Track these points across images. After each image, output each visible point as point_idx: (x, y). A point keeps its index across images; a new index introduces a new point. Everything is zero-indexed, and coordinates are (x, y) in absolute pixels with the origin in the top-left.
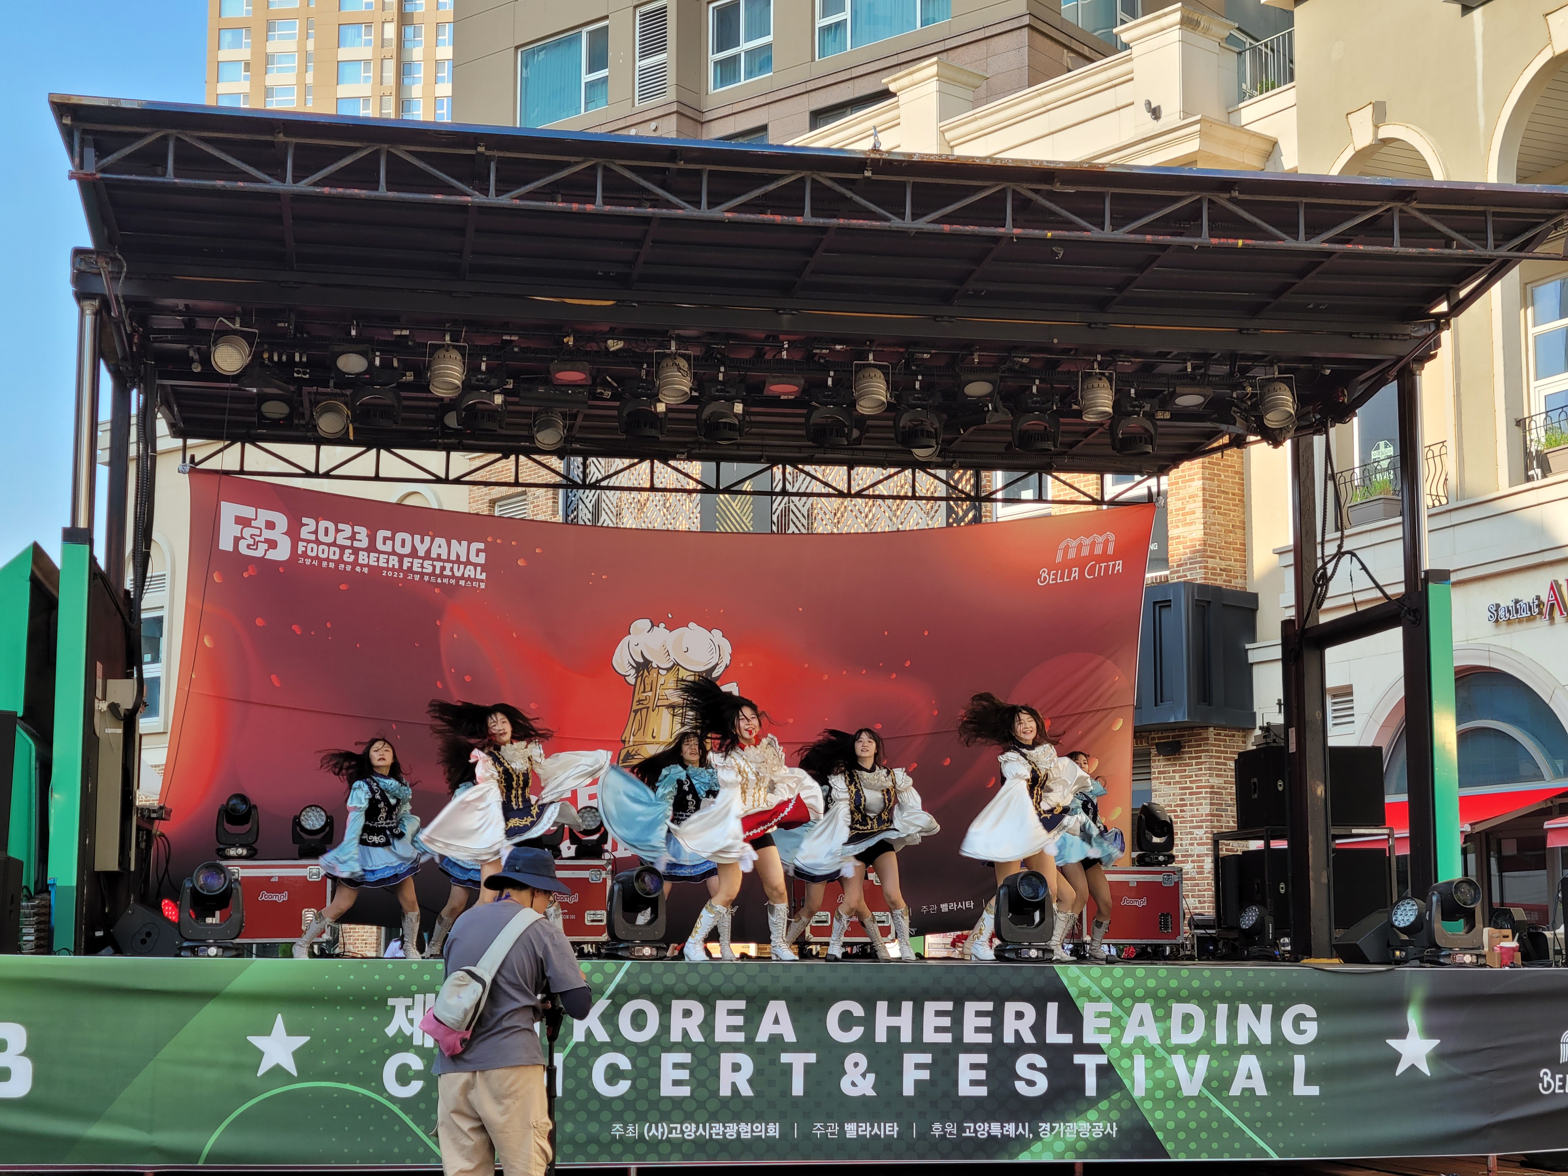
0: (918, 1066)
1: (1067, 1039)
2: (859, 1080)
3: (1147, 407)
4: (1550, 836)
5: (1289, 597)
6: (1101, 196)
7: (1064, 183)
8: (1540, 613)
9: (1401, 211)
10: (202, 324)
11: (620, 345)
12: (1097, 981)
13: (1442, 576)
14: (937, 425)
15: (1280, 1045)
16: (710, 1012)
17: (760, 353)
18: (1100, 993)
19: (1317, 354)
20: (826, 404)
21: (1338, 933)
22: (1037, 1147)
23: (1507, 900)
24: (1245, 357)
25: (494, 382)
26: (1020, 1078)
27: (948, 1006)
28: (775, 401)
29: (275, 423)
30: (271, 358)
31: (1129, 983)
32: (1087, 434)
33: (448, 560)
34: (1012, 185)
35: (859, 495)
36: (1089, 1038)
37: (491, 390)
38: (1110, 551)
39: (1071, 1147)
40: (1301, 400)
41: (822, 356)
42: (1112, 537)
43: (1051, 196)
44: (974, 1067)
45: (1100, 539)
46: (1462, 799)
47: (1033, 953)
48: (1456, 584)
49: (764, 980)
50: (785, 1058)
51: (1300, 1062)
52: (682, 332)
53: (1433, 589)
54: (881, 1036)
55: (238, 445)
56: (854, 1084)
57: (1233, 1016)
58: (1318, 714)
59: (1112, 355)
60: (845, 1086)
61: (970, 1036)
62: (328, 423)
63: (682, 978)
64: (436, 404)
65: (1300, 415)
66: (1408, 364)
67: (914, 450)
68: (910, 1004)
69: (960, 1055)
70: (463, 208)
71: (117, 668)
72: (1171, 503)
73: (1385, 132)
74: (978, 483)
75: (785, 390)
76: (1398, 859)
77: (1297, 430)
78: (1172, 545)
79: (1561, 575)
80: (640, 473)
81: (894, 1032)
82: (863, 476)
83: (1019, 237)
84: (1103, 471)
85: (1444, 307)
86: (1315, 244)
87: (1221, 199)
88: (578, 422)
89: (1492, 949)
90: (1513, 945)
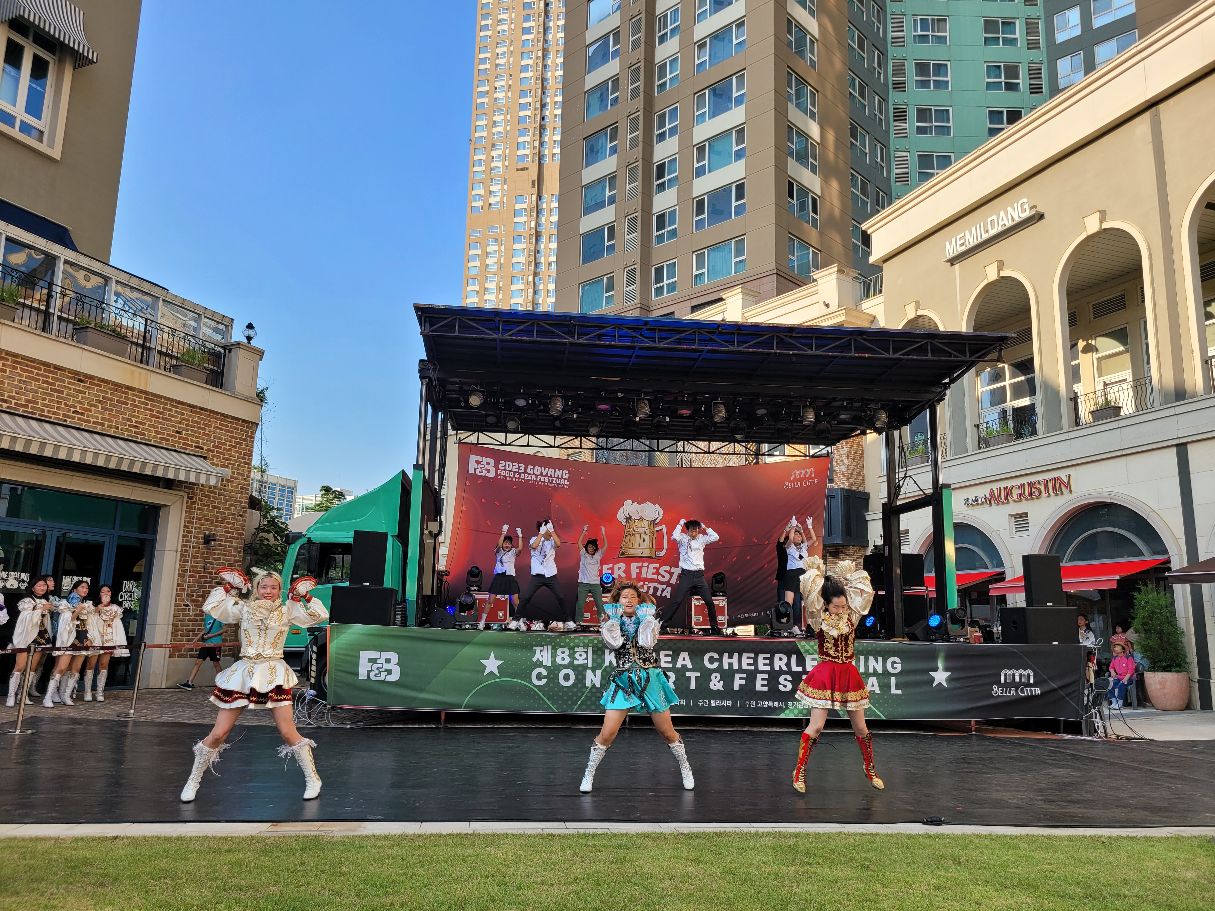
0: (740, 679)
1: (799, 669)
2: (717, 683)
3: (828, 419)
4: (991, 591)
5: (885, 494)
6: (811, 338)
7: (796, 333)
8: (986, 501)
9: (931, 343)
10: (465, 388)
12: (811, 646)
13: (948, 486)
14: (745, 426)
15: (885, 673)
17: (676, 398)
19: (896, 399)
20: (702, 418)
21: (907, 629)
22: (787, 712)
23: (973, 616)
24: (867, 400)
25: (574, 409)
26: (781, 684)
27: (752, 655)
28: (681, 416)
29: (490, 425)
30: (490, 401)
32: (803, 430)
33: (554, 477)
34: (775, 333)
35: (713, 453)
37: (573, 413)
38: (813, 475)
39: (801, 712)
40: (890, 417)
41: (700, 399)
42: (813, 470)
43: (791, 337)
44: (763, 679)
45: (809, 471)
46: (958, 576)
47: (786, 634)
48: (954, 489)
49: (680, 643)
50: (688, 674)
51: (893, 680)
52: (646, 390)
53: (944, 491)
54: (726, 666)
55: (477, 433)
56: (715, 685)
57: (866, 661)
58: (897, 541)
59: (814, 399)
60: (711, 685)
61: (761, 667)
62: (511, 425)
64: (551, 418)
65: (889, 422)
66: (933, 403)
67: (736, 436)
68: (737, 654)
69: (758, 675)
70: (565, 344)
71: (432, 517)
72: (835, 457)
73: (920, 313)
74: (759, 448)
75: (686, 412)
76: (930, 599)
77: (888, 428)
78: (835, 474)
79: (995, 486)
80: (628, 444)
81: (730, 665)
82: (714, 445)
83: (779, 353)
84: (809, 444)
85: (947, 380)
86: (896, 356)
87: (859, 338)
88: (605, 424)
89: (971, 636)
90: (980, 634)
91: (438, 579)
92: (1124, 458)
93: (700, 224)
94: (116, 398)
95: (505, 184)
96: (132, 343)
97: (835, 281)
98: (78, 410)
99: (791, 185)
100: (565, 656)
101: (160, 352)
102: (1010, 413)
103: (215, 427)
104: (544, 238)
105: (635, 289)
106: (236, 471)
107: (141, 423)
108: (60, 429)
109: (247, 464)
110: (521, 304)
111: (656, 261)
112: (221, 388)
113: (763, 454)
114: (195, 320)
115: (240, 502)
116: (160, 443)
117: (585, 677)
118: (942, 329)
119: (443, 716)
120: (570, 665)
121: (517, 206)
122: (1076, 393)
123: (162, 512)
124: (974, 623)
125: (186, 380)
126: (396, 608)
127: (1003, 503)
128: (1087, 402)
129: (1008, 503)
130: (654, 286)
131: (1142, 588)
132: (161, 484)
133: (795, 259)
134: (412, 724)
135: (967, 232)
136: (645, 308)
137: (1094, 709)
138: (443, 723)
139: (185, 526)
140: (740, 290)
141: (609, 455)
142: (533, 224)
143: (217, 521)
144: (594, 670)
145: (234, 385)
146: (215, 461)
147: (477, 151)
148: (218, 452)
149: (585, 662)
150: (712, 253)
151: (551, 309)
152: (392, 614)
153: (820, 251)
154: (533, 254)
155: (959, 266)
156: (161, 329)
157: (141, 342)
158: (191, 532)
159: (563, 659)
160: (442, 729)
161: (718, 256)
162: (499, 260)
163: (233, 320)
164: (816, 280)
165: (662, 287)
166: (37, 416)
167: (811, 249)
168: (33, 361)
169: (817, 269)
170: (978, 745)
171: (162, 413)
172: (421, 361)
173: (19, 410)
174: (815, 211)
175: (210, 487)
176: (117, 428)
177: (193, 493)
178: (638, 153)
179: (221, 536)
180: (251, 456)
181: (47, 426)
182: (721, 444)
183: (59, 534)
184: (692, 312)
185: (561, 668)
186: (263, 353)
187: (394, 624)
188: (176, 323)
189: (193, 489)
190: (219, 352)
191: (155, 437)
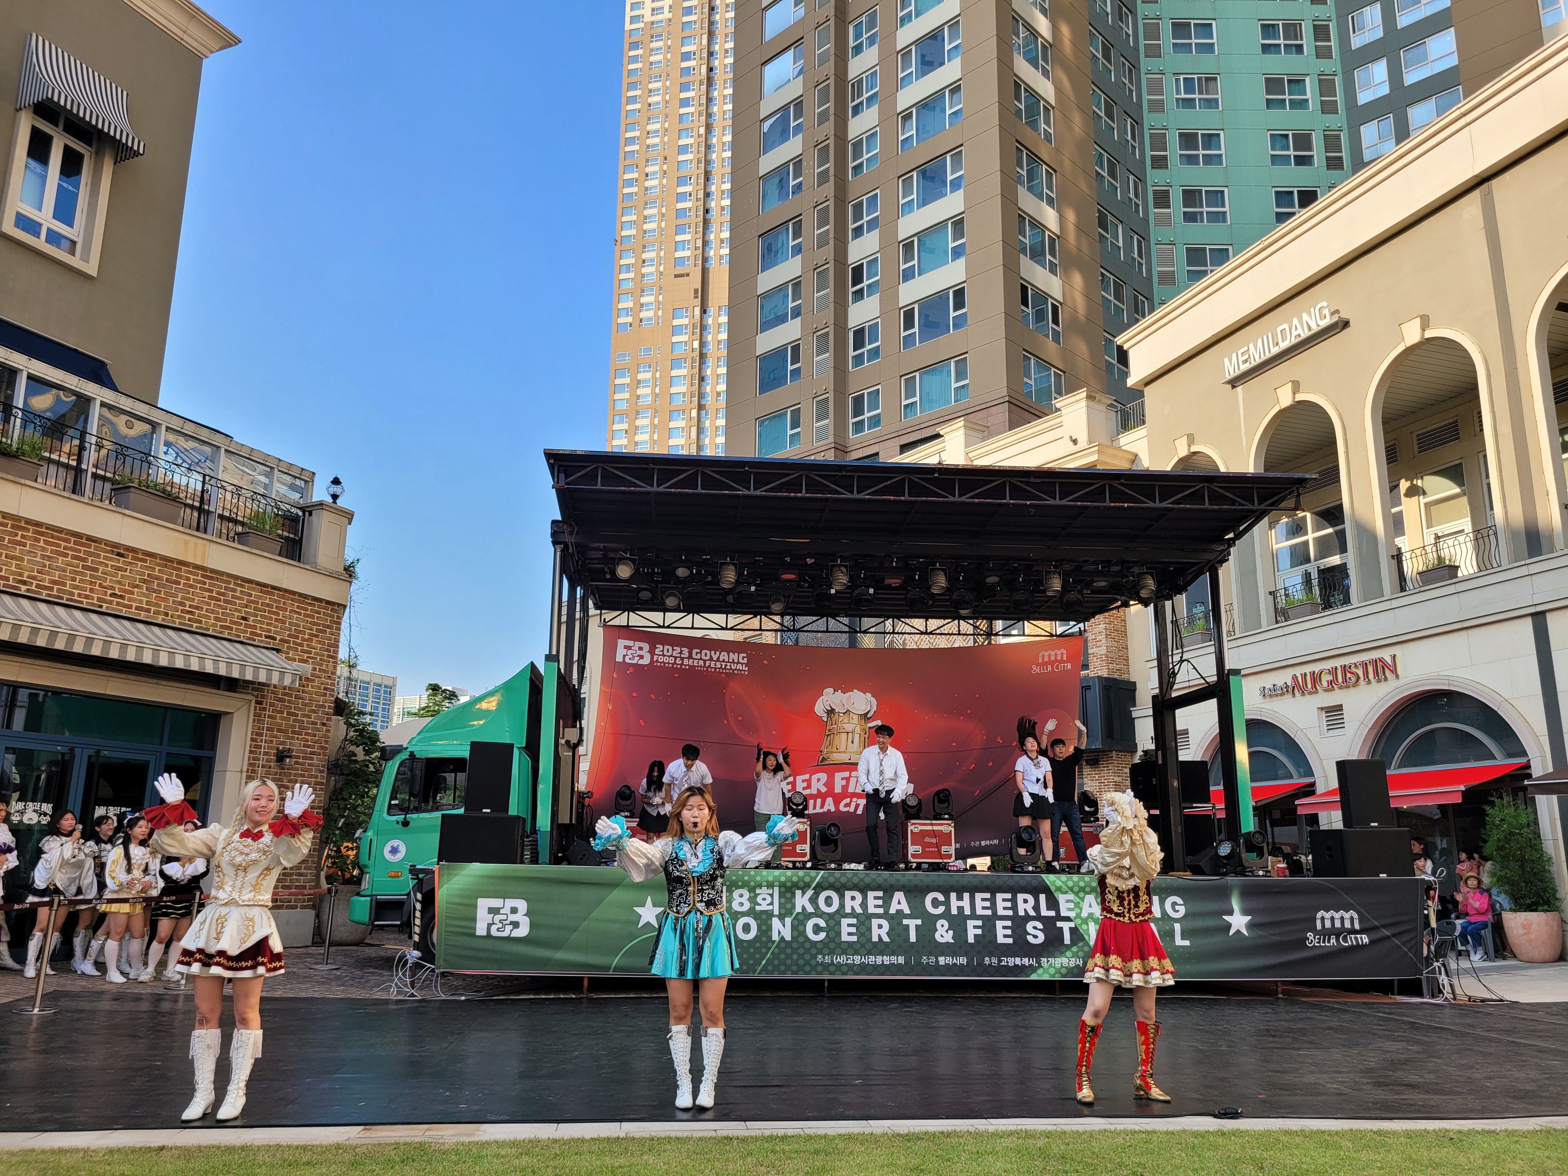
0: (975, 927)
1: (1052, 913)
2: (944, 934)
3: (1079, 588)
4: (1299, 809)
5: (1156, 684)
6: (1054, 483)
7: (1035, 477)
8: (1287, 691)
9: (1208, 487)
10: (611, 555)
11: (813, 561)
12: (1065, 883)
13: (1237, 672)
14: (971, 598)
15: (1165, 917)
16: (865, 898)
17: (882, 564)
18: (1067, 889)
19: (1165, 560)
20: (915, 588)
21: (1190, 859)
22: (1040, 971)
23: (1277, 840)
24: (1128, 562)
25: (751, 580)
26: (1030, 934)
27: (988, 895)
28: (890, 587)
29: (645, 602)
30: (644, 571)
31: (1082, 884)
32: (1047, 601)
33: (728, 662)
34: (1009, 479)
35: (931, 633)
36: (1064, 913)
37: (750, 584)
38: (1064, 659)
39: (1057, 972)
40: (1159, 583)
41: (913, 564)
42: (1065, 652)
43: (1028, 484)
44: (1004, 928)
45: (1059, 652)
46: (1252, 788)
47: (1030, 868)
48: (1243, 676)
49: (892, 881)
50: (905, 922)
51: (1177, 927)
52: (844, 554)
53: (1232, 678)
54: (954, 911)
55: (627, 613)
56: (942, 936)
58: (1173, 744)
59: (1060, 562)
60: (937, 936)
61: (1001, 912)
62: (671, 602)
63: (849, 880)
64: (722, 591)
65: (1158, 591)
66: (1213, 564)
67: (961, 611)
68: (968, 894)
69: (997, 922)
70: (738, 496)
71: (570, 723)
72: (1090, 636)
73: (1194, 449)
74: (990, 626)
75: (894, 582)
76: (1219, 820)
77: (1157, 598)
78: (1091, 658)
79: (1298, 671)
80: (821, 624)
81: (961, 909)
82: (933, 624)
83: (1012, 504)
84: (1055, 620)
85: (1231, 535)
86: (1164, 505)
87: (1115, 483)
88: (791, 599)
89: (1273, 868)
90: (1284, 865)
91: (578, 802)
92: (1464, 633)
93: (909, 341)
94: (165, 577)
95: (660, 294)
96: (186, 505)
97: (1084, 410)
98: (117, 592)
99: (1024, 289)
100: (744, 900)
101: (221, 517)
102: (1315, 575)
103: (291, 611)
104: (710, 362)
105: (827, 425)
106: (318, 667)
107: (197, 608)
108: (94, 617)
109: (332, 657)
110: (682, 446)
111: (854, 388)
112: (299, 561)
113: (996, 634)
114: (266, 475)
115: (323, 706)
116: (221, 632)
117: (770, 928)
118: (1223, 469)
119: (586, 983)
120: (751, 912)
121: (676, 322)
122: (1399, 549)
123: (223, 721)
124: (1276, 851)
125: (255, 551)
126: (524, 841)
127: (1310, 693)
128: (1414, 560)
129: (1316, 692)
130: (852, 421)
131: (1496, 800)
132: (222, 685)
133: (1032, 382)
134: (545, 994)
135: (1251, 346)
136: (841, 448)
137: (1438, 961)
138: (585, 992)
139: (252, 740)
140: (962, 423)
141: (797, 638)
142: (696, 344)
143: (293, 732)
144: (781, 917)
145: (315, 556)
146: (290, 655)
147: (624, 253)
148: (294, 643)
149: (770, 908)
150: (926, 377)
151: (720, 453)
152: (519, 849)
153: (1064, 372)
154: (697, 381)
155: (1243, 389)
156: (223, 488)
157: (197, 504)
158: (260, 747)
159: (742, 904)
160: (585, 1000)
161: (934, 380)
162: (653, 390)
163: (314, 474)
164: (1059, 410)
165: (863, 421)
166: (64, 602)
167: (1053, 369)
168: (60, 530)
169: (1061, 395)
170: (1287, 1012)
171: (223, 594)
172: (554, 522)
173: (41, 594)
174: (1056, 321)
175: (285, 688)
176: (166, 614)
177: (263, 697)
178: (829, 251)
179: (298, 751)
180: (337, 647)
181: (78, 614)
182: (941, 622)
183: (92, 752)
184: (902, 452)
185: (739, 916)
186: (353, 515)
187: (522, 862)
188: (242, 479)
189: (262, 691)
190: (297, 514)
191: (215, 625)
